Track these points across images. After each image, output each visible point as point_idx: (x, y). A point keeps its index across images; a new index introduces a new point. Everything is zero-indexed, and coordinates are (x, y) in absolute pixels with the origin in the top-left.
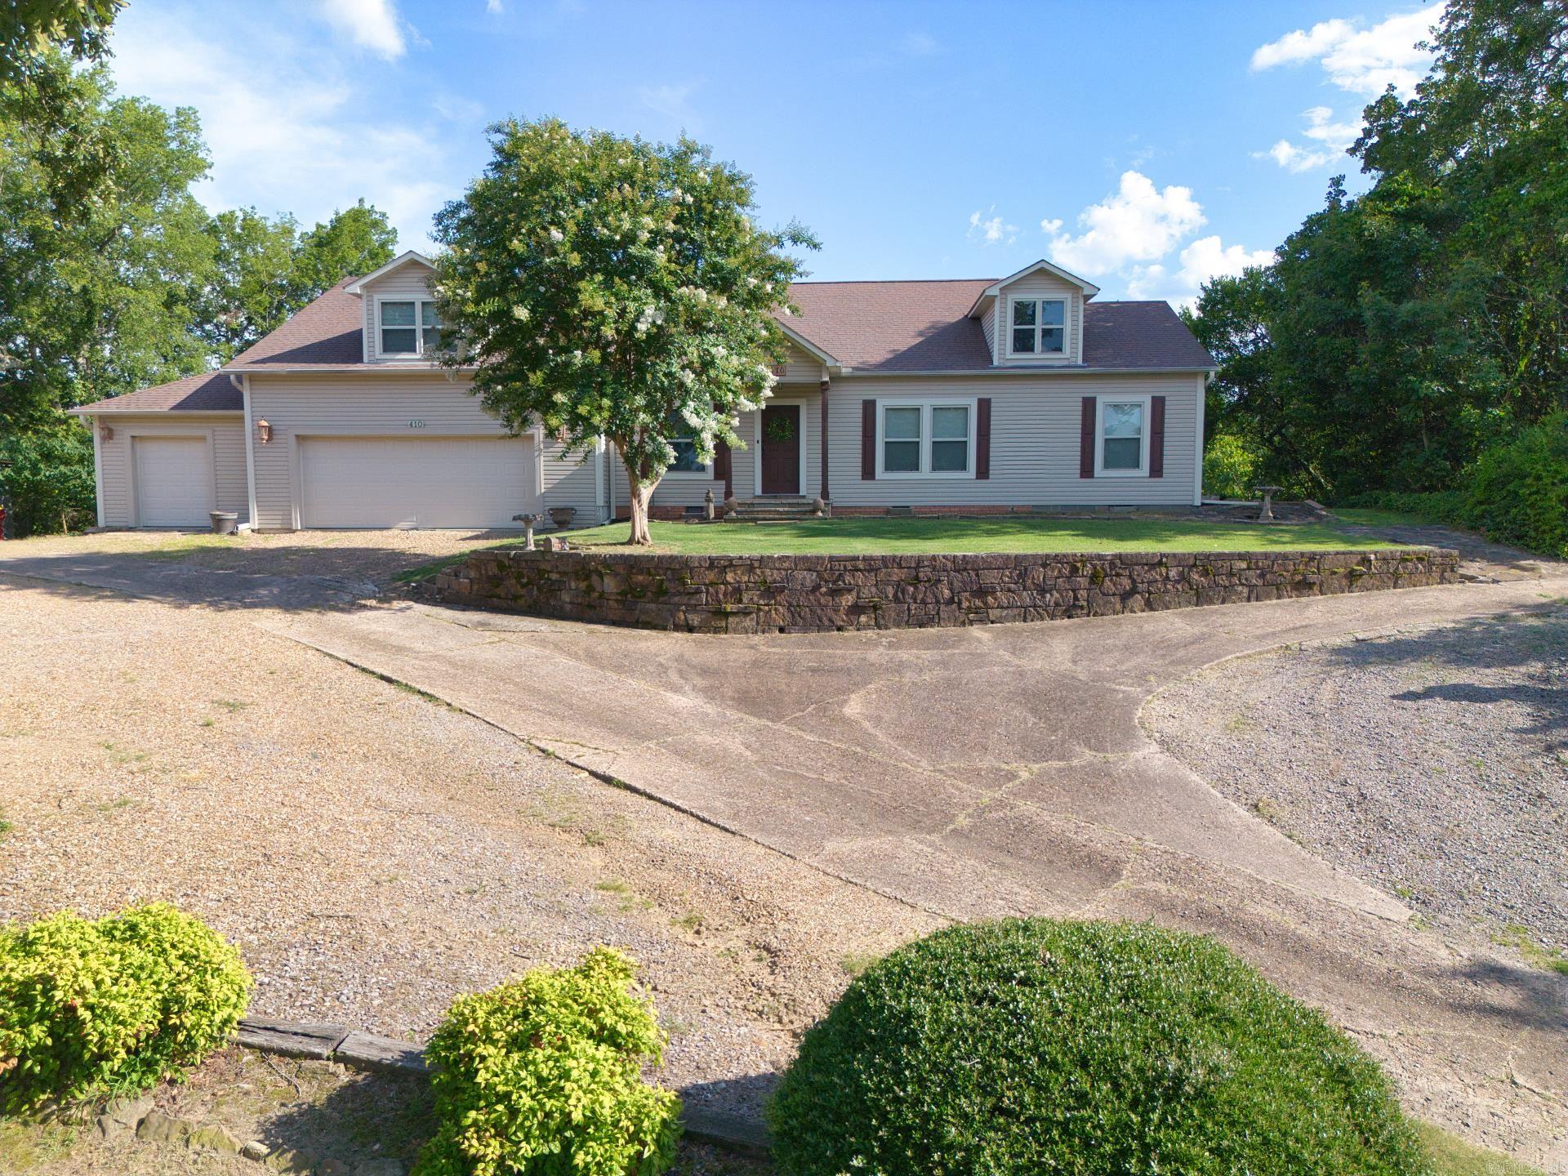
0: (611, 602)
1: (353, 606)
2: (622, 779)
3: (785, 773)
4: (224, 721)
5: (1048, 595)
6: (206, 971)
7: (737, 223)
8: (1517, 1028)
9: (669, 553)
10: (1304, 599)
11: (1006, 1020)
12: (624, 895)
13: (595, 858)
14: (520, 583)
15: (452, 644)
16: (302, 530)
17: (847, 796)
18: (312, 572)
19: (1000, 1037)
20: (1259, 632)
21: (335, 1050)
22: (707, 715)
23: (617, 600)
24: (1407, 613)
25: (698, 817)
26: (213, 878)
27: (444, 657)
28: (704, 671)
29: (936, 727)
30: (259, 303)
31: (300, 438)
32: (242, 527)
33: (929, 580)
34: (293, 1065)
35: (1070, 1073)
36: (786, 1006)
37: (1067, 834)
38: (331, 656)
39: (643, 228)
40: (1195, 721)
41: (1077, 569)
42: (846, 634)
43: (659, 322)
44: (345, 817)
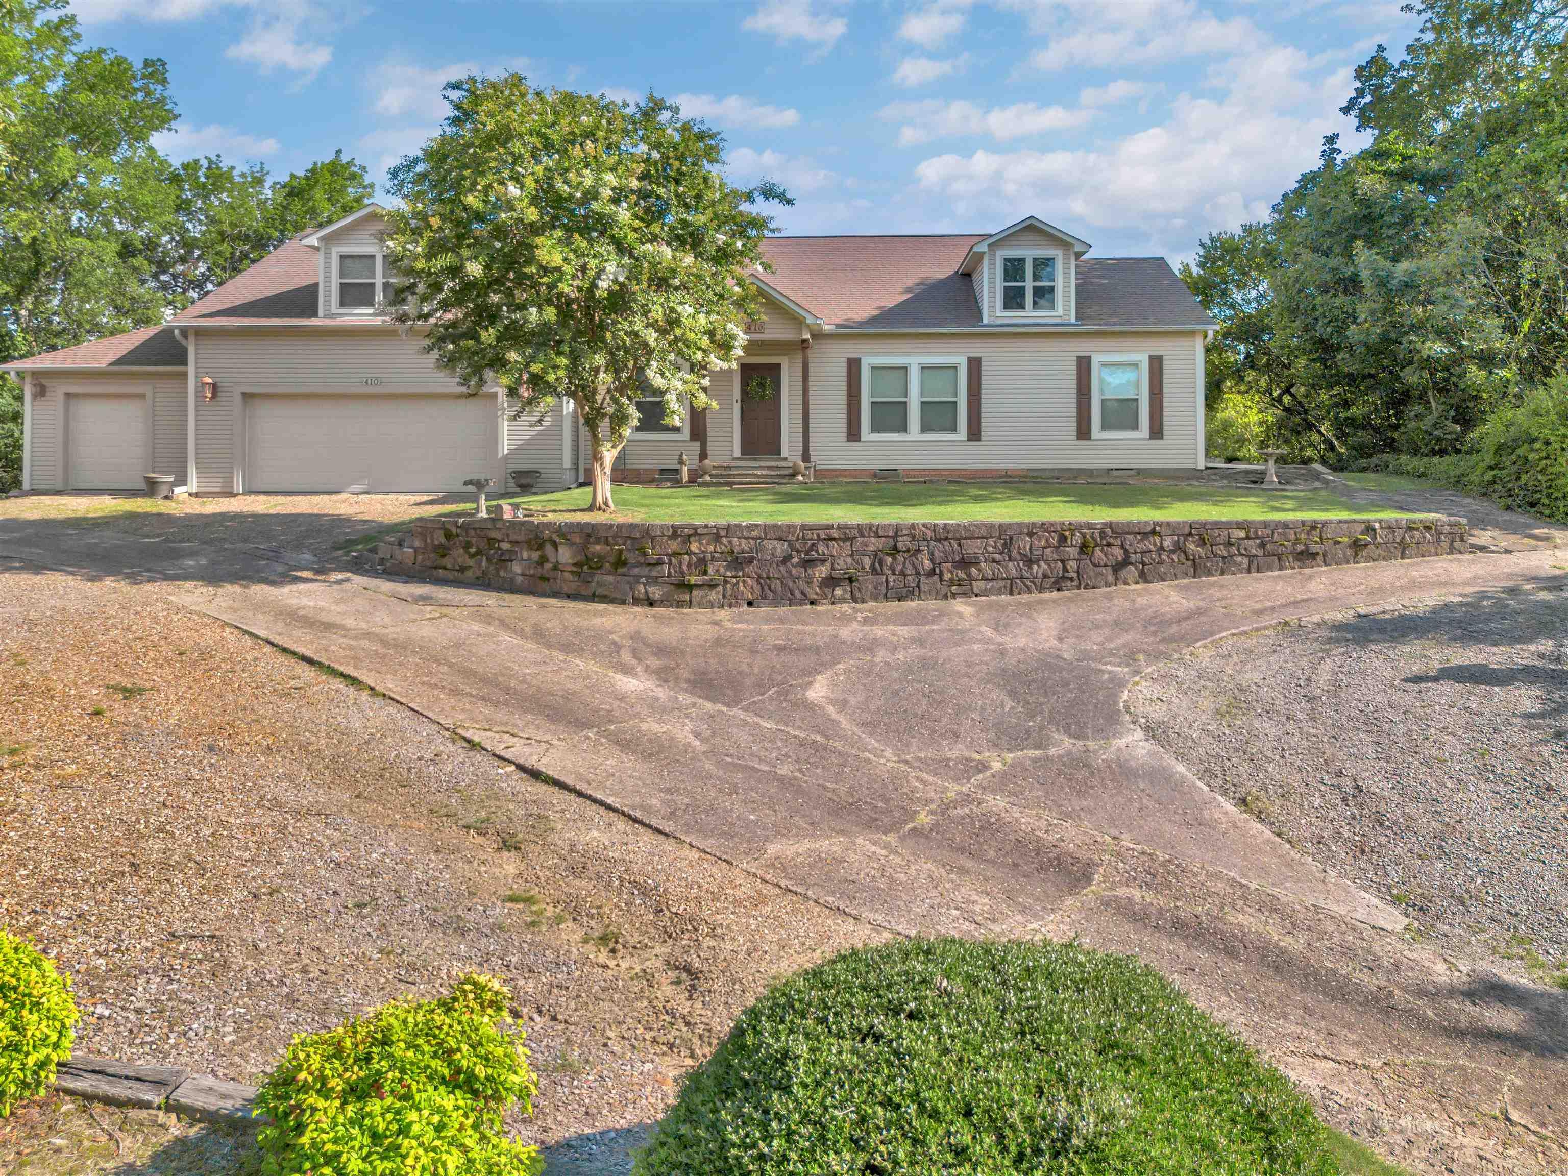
0: (566, 574)
1: (287, 578)
2: (550, 773)
3: (735, 765)
4: (118, 709)
5: (1035, 567)
6: (23, 1005)
7: (705, 180)
8: (1517, 1055)
9: (631, 521)
10: (1307, 571)
11: (887, 1061)
12: (534, 908)
13: (510, 865)
14: (469, 553)
15: (387, 620)
16: (244, 494)
17: (800, 792)
18: (245, 540)
19: (878, 1081)
20: (1258, 606)
21: (168, 1098)
22: (657, 699)
23: (572, 572)
24: (1413, 585)
25: (629, 817)
26: (69, 891)
27: (377, 635)
28: (661, 650)
29: (905, 711)
30: (218, 253)
31: (247, 397)
32: (177, 490)
33: (908, 551)
34: (118, 1117)
35: (952, 1123)
36: (701, 1037)
37: (1038, 833)
38: (250, 634)
39: (605, 185)
40: (1184, 705)
41: (1065, 538)
42: (819, 608)
43: (621, 279)
44: (232, 820)
